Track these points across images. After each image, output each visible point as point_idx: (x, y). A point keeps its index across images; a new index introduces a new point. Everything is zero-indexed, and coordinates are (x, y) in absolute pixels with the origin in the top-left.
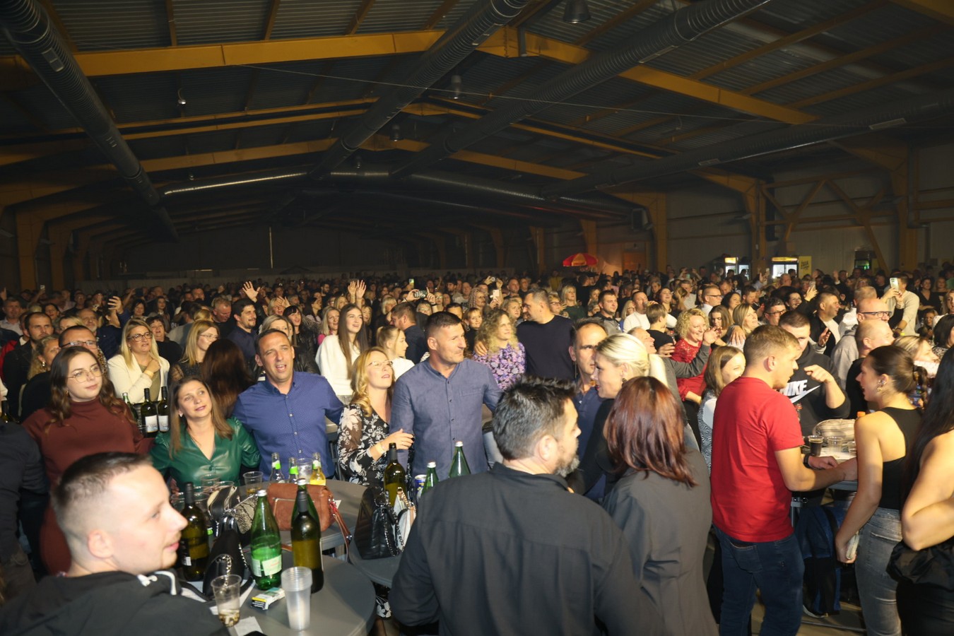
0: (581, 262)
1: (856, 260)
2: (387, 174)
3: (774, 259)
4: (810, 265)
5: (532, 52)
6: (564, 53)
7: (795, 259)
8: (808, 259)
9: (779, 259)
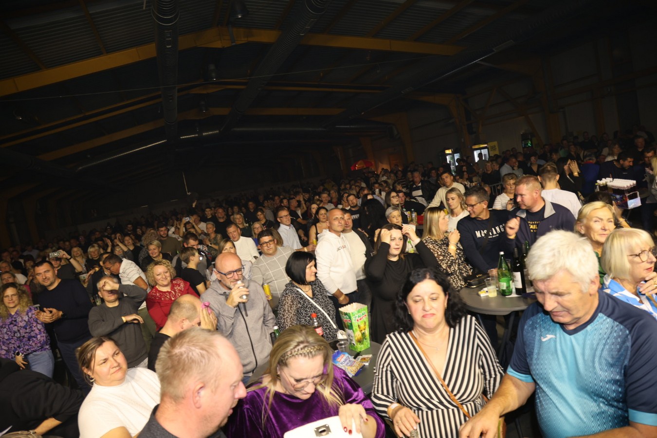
0: (362, 166)
1: (522, 141)
2: (217, 131)
3: (474, 147)
4: (497, 147)
5: (242, 40)
6: (266, 36)
7: (486, 145)
8: (495, 143)
9: (477, 147)
